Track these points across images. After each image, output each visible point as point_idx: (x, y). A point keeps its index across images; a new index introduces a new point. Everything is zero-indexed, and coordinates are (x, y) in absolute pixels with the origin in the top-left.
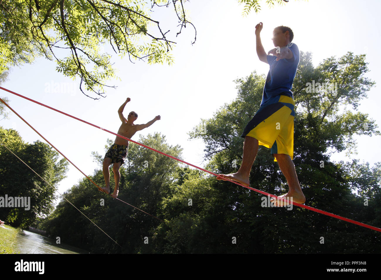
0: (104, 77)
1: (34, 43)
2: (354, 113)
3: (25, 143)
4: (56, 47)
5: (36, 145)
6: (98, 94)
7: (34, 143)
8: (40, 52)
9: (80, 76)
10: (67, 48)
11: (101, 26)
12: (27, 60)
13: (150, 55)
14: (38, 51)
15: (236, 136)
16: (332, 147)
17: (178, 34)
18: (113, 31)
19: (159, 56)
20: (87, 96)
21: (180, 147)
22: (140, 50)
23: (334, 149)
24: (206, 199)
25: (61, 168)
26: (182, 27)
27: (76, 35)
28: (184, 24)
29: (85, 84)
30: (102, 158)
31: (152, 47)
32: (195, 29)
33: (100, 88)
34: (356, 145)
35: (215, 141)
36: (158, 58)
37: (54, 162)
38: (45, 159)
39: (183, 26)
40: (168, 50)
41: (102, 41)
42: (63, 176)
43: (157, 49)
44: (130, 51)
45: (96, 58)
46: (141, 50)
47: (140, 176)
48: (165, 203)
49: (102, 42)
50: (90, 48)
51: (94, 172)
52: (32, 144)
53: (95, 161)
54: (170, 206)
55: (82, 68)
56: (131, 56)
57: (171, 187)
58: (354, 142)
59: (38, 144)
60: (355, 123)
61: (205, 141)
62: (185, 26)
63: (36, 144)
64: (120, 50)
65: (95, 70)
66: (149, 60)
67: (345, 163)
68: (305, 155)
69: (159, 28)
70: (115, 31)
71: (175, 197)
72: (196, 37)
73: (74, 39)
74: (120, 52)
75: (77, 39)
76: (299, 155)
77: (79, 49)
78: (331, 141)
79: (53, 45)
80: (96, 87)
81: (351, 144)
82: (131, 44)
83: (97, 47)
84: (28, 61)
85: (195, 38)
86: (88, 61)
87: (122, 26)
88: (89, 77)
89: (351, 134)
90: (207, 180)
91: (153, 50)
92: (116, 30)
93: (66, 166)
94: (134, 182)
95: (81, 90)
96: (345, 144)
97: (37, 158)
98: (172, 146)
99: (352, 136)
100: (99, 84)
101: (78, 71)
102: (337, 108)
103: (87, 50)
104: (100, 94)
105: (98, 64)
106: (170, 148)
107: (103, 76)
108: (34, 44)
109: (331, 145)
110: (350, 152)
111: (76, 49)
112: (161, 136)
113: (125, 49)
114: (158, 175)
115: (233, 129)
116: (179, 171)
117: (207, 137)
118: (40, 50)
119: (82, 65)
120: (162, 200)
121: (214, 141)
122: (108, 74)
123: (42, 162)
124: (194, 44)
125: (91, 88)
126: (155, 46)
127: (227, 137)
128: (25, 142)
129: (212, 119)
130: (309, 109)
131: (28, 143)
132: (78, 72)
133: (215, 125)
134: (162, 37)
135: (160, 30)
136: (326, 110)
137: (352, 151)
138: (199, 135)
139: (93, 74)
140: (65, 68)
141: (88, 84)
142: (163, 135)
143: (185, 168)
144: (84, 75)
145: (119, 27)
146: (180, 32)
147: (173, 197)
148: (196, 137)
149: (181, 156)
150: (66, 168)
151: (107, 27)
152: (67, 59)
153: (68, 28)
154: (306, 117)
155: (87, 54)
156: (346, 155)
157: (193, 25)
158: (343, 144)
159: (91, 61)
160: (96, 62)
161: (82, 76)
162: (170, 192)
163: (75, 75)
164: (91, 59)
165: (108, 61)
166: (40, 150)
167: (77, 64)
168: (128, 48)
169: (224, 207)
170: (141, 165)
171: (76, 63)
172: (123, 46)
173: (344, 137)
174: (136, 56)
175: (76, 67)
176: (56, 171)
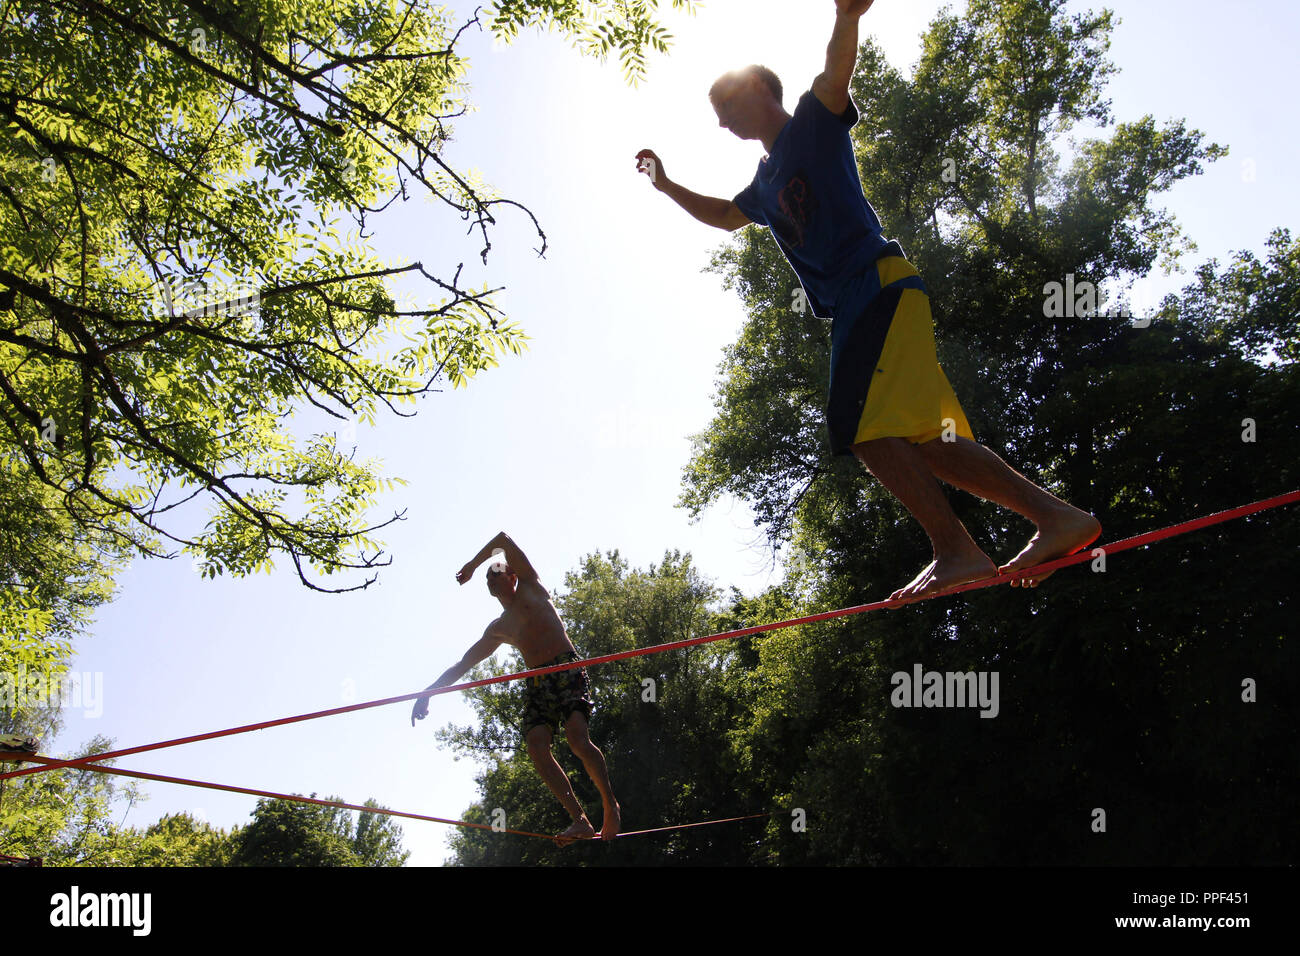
0: (350, 506)
1: (84, 537)
2: (1107, 135)
3: (228, 832)
4: (163, 510)
5: (262, 820)
6: (366, 566)
7: (254, 817)
8: (117, 549)
9: (282, 547)
10: (195, 494)
11: (257, 371)
12: (96, 597)
13: (443, 364)
14: (111, 553)
15: (819, 421)
16: (1115, 274)
17: (484, 254)
18: (298, 363)
19: (474, 348)
20: (338, 591)
21: (677, 555)
22: (407, 366)
23: (1125, 275)
24: (853, 659)
25: (375, 840)
26: (484, 227)
27: (202, 444)
28: (484, 216)
29: (312, 561)
30: (475, 734)
31: (437, 337)
32: (523, 208)
33: (362, 546)
34: (1175, 223)
35: (770, 478)
36: (472, 355)
37: (346, 833)
38: (316, 843)
39: (485, 223)
40: (494, 323)
41: (281, 410)
42: (396, 859)
43: (453, 334)
44: (381, 387)
45: (297, 467)
46: (409, 363)
47: (619, 716)
48: (742, 747)
49: (283, 413)
50: (263, 450)
51: (478, 786)
52: (249, 824)
53: (461, 757)
54: (763, 747)
55: (274, 521)
56: (395, 400)
57: (727, 688)
58: (1163, 221)
59: (267, 812)
60: (1128, 163)
61: (740, 494)
62: (491, 220)
63: (260, 817)
64: (353, 406)
65: (316, 504)
66: (450, 377)
67: (1181, 296)
68: (1054, 347)
69: (433, 279)
70: (305, 360)
71: (761, 713)
72: (540, 230)
73: (202, 459)
74: (355, 412)
75: (209, 452)
76: (1036, 357)
77: (234, 476)
78: (1101, 258)
79: (151, 512)
80: (348, 551)
81: (1159, 232)
82: (372, 365)
83: (278, 437)
84: (98, 599)
85: (541, 233)
86: (277, 492)
87: (316, 335)
88: (311, 534)
89: (1142, 202)
90: (821, 600)
91: (443, 343)
92: (305, 355)
93: (386, 825)
94: (613, 741)
95: (312, 587)
96: (1142, 241)
97: (289, 858)
98: (652, 567)
99: (1148, 206)
100: (351, 536)
101: (267, 539)
102: (1050, 154)
103: (257, 463)
104: (372, 563)
105: (312, 483)
106: (652, 575)
107: (345, 505)
108: (87, 541)
109: (1108, 271)
110: (1171, 254)
111: (226, 482)
112: (604, 559)
113: (365, 390)
114: (670, 677)
115: (797, 408)
116: (722, 625)
117: (737, 479)
118: (113, 546)
119: (269, 514)
120: (727, 744)
121: (767, 477)
122: (359, 492)
123: (310, 856)
124: (547, 250)
125: (334, 563)
126: (443, 329)
127: (796, 440)
128: (225, 830)
129: (718, 417)
130: (972, 208)
131: (236, 826)
132: (271, 540)
133: (741, 431)
134: (451, 297)
135: (438, 282)
136: (1026, 182)
137: (1173, 248)
138: (712, 487)
139: (315, 518)
140: (225, 552)
141: (321, 558)
142: (609, 554)
143: (734, 605)
144: (292, 540)
145: (309, 343)
146: (488, 245)
147: (753, 716)
148: (706, 500)
149: (701, 580)
150: (389, 829)
151: (276, 365)
152: (215, 524)
153: (166, 438)
154: (982, 236)
155: (266, 476)
156: (1168, 271)
157: (511, 202)
158: (1138, 243)
159: (286, 488)
160: (304, 481)
161: (288, 544)
162: (735, 706)
163: (267, 555)
164: (285, 482)
165: (334, 456)
166: (283, 828)
167: (253, 522)
168: (370, 387)
169: (920, 649)
170: (602, 681)
171: (248, 520)
172: (351, 387)
173: (1128, 222)
174: (409, 393)
175: (255, 531)
176: (368, 857)
